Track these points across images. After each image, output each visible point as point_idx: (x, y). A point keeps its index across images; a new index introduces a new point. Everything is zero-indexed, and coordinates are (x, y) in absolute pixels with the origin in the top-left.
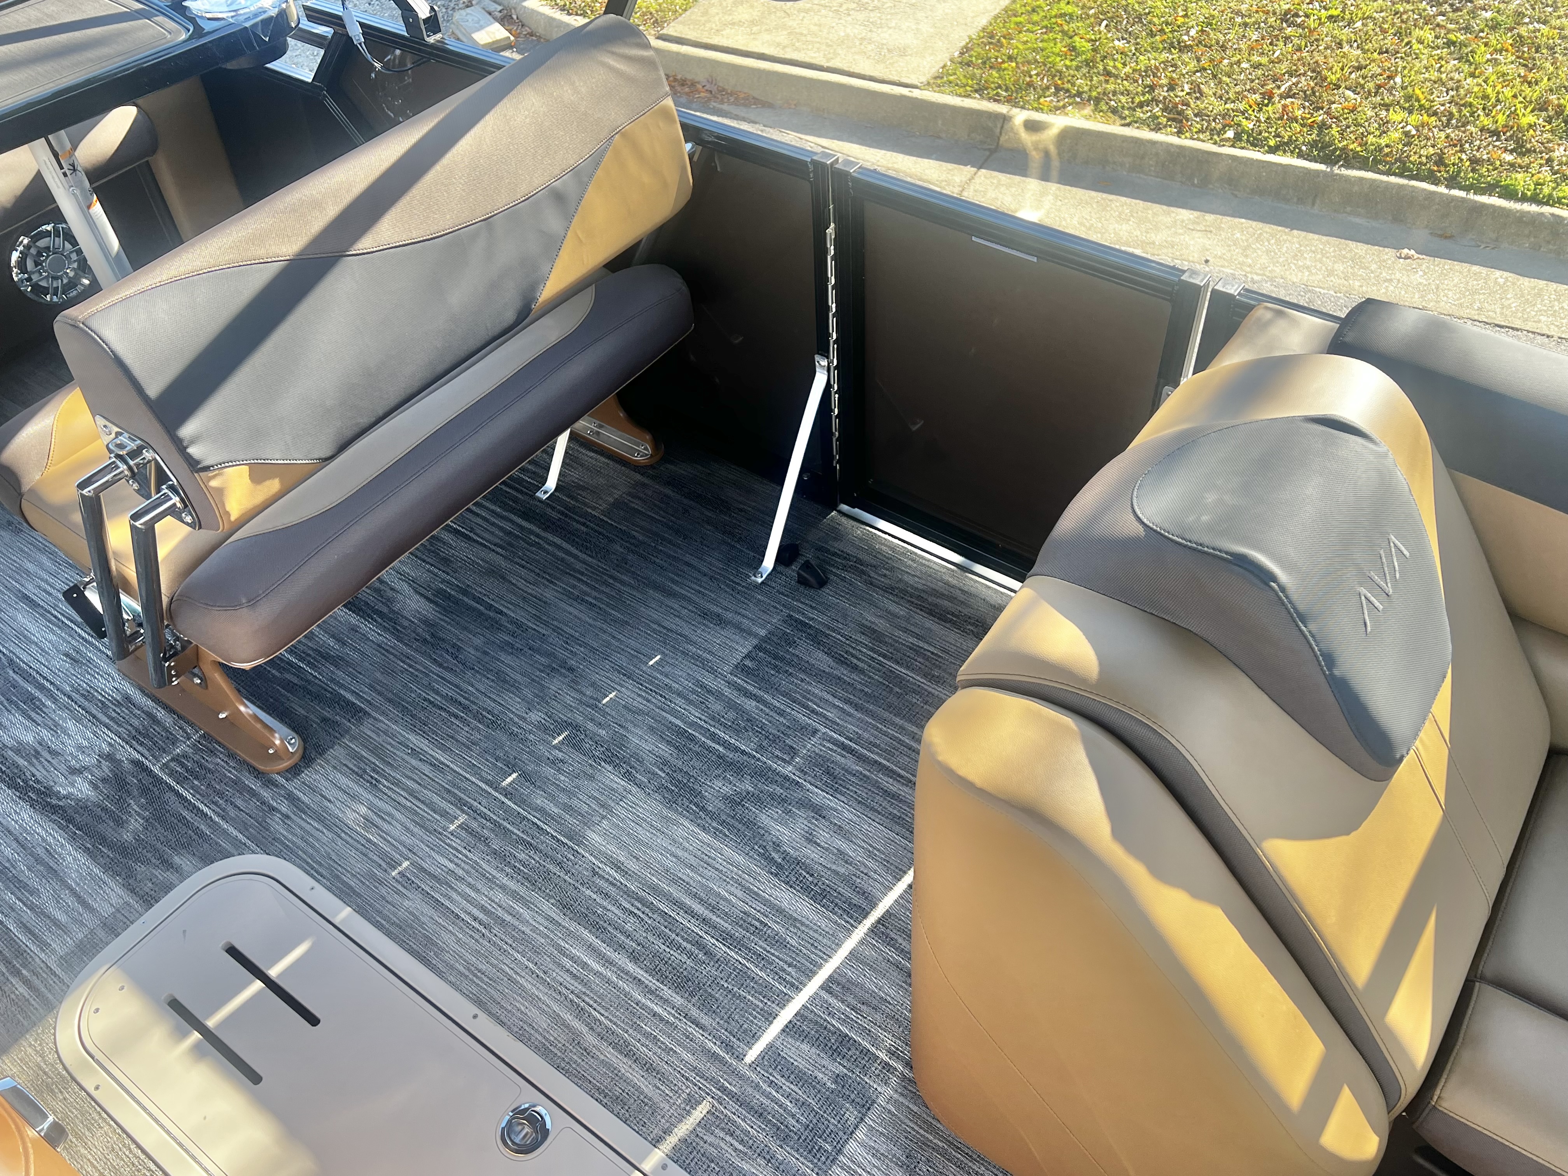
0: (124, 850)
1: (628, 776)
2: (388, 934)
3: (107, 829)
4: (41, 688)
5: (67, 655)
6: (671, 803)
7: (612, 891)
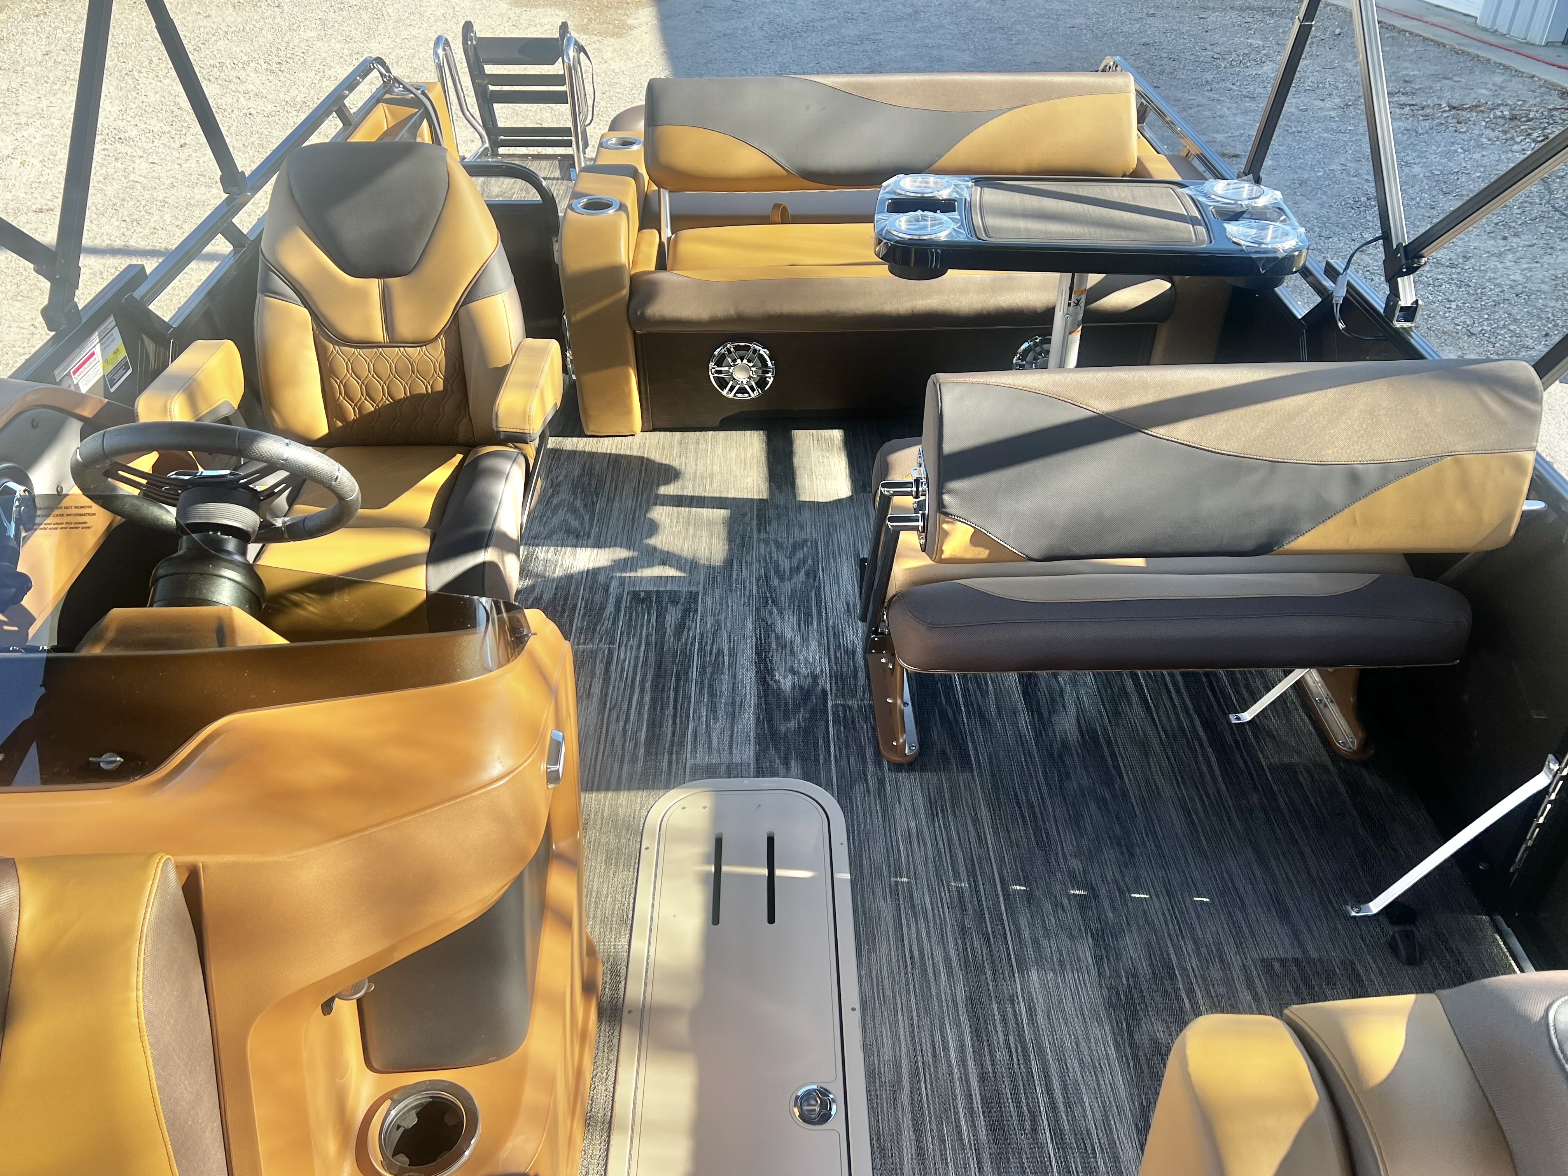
0: (774, 734)
1: (1098, 960)
2: (855, 911)
3: (777, 715)
4: (819, 613)
5: (848, 605)
6: (1110, 1006)
7: (1011, 1023)
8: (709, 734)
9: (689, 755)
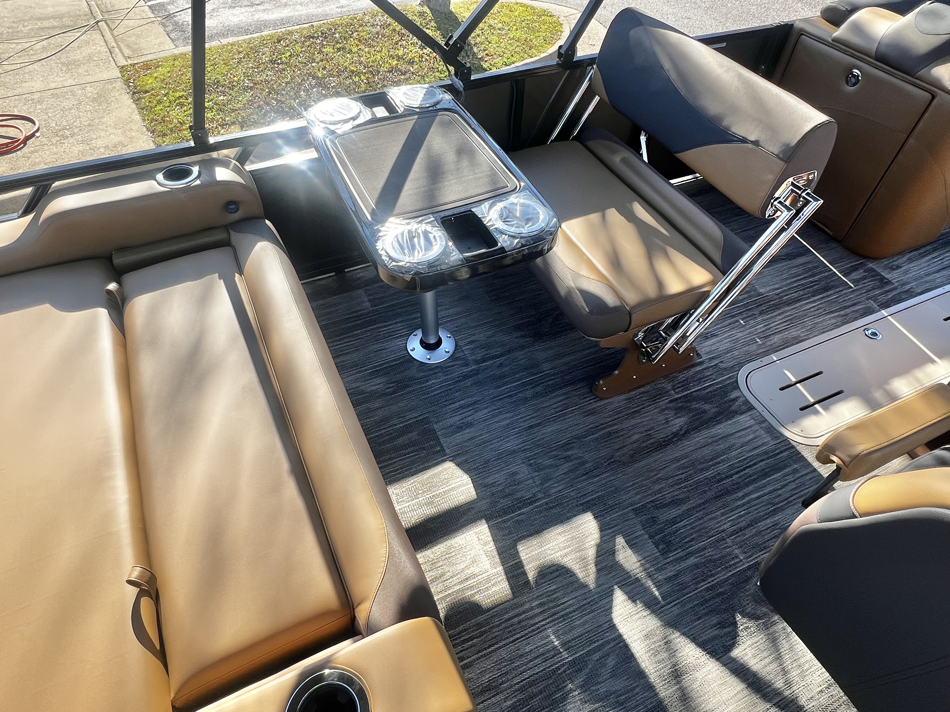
8: (746, 443)
9: (769, 446)
